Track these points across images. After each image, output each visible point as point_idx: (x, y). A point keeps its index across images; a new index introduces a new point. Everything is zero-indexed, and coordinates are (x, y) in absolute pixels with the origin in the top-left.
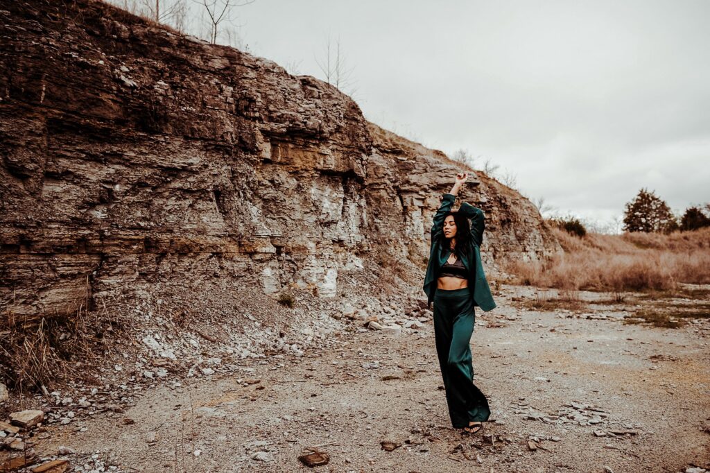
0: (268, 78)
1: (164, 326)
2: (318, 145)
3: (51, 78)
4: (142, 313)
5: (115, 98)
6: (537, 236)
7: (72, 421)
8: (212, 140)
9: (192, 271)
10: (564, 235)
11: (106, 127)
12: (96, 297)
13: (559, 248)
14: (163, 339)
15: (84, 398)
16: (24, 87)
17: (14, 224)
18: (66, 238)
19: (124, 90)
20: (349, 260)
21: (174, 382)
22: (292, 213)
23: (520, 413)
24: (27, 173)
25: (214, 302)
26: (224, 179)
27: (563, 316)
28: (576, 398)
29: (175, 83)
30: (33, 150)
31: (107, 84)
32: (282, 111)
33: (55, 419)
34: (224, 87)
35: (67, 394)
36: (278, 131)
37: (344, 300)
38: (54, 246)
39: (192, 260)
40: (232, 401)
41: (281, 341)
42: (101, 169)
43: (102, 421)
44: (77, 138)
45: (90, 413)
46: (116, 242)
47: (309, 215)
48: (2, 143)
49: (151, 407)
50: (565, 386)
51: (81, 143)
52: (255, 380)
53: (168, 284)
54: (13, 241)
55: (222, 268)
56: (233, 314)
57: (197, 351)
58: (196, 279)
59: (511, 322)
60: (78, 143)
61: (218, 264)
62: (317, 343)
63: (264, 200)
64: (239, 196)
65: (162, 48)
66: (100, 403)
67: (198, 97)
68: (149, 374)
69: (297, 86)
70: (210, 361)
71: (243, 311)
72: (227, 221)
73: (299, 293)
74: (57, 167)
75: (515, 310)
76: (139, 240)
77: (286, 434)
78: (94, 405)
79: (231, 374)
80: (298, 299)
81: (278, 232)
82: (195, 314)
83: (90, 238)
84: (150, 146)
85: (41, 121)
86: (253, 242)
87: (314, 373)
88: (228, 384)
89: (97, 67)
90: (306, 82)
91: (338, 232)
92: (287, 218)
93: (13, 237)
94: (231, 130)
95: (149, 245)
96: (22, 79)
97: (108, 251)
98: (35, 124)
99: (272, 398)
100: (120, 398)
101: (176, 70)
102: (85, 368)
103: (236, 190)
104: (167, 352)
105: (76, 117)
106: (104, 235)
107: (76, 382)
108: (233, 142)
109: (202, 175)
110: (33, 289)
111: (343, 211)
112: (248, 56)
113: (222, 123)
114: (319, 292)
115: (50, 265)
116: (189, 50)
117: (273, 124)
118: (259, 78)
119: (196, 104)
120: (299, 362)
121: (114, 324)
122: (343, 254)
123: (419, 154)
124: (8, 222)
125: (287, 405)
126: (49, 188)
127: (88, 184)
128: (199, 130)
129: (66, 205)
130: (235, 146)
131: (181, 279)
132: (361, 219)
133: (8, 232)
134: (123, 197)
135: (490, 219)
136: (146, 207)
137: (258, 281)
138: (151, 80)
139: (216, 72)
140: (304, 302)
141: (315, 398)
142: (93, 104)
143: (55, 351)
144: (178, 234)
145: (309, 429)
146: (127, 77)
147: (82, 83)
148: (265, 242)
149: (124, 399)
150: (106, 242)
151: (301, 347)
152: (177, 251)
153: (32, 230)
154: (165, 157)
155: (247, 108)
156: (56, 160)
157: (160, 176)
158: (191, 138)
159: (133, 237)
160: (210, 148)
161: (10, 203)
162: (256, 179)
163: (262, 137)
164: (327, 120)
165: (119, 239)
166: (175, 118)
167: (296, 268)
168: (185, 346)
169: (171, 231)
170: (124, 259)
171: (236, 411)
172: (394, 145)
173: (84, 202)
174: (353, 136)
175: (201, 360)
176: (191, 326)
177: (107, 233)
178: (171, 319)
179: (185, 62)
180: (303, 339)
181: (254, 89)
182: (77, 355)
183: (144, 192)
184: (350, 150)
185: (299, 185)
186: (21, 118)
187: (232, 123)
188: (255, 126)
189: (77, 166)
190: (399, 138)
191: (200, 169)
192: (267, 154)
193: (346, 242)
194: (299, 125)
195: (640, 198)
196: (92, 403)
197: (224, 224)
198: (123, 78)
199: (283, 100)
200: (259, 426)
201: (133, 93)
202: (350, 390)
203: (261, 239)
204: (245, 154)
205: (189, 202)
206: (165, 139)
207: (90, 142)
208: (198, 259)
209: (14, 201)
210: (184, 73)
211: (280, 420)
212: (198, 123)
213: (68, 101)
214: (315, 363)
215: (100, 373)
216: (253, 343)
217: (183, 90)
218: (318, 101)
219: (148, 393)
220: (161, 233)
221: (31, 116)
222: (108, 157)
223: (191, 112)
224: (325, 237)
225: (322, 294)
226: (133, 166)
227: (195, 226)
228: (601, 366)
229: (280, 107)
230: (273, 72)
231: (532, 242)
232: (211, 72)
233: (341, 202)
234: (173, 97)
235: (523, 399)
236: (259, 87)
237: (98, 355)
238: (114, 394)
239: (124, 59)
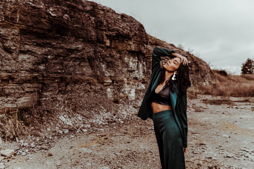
0: (108, 14)
1: (68, 112)
2: (128, 41)
3: (21, 12)
4: (59, 106)
5: (47, 21)
6: (209, 76)
7: (27, 154)
8: (87, 38)
9: (79, 90)
10: (219, 75)
11: (44, 32)
12: (41, 100)
13: (217, 80)
14: (68, 117)
15: (33, 143)
16: (10, 16)
17: (7, 71)
18: (28, 77)
19: (51, 18)
20: (140, 85)
21: (71, 135)
22: (118, 67)
23: (222, 154)
24: (12, 51)
25: (88, 102)
26: (92, 54)
27: (225, 107)
28: (245, 146)
29: (72, 15)
30: (15, 41)
31: (44, 15)
32: (114, 27)
33: (20, 153)
34: (91, 17)
35: (26, 141)
36: (112, 35)
37: (138, 101)
38: (23, 80)
39: (79, 85)
40: (94, 145)
41: (114, 117)
42: (42, 49)
43: (39, 154)
44: (32, 37)
45: (35, 150)
46: (49, 78)
47: (124, 68)
48: (1, 38)
49: (60, 147)
50: (238, 140)
51: (34, 39)
52: (104, 134)
53: (70, 95)
54: (6, 78)
55: (91, 88)
56: (95, 107)
57: (81, 122)
58: (81, 93)
59: (205, 110)
60: (33, 39)
61: (90, 87)
62: (128, 118)
63: (107, 62)
64: (98, 61)
65: (67, 2)
66: (40, 145)
67: (81, 21)
68: (61, 132)
69: (119, 17)
70: (86, 126)
71: (99, 105)
72: (93, 70)
73: (121, 98)
74: (25, 49)
75: (205, 104)
76: (58, 78)
77: (117, 163)
78: (37, 146)
79: (94, 131)
80: (121, 100)
81: (113, 75)
82: (81, 107)
83: (38, 77)
84: (62, 40)
85: (17, 30)
86: (103, 78)
87: (128, 132)
88: (93, 136)
89: (40, 8)
90: (123, 16)
91: (136, 74)
92: (116, 69)
93: (6, 76)
94: (94, 34)
95: (62, 80)
96: (9, 13)
97: (45, 82)
98: (15, 31)
99: (111, 144)
100: (48, 143)
101: (72, 10)
102: (35, 130)
103: (96, 58)
104: (69, 122)
105: (32, 28)
106: (44, 76)
107: (31, 136)
108: (95, 39)
109: (83, 52)
110: (15, 97)
111: (137, 66)
112: (100, 5)
113: (90, 32)
114: (128, 98)
115: (22, 87)
116: (77, 3)
117: (110, 32)
118: (105, 14)
119: (80, 24)
120: (121, 126)
121: (47, 111)
122: (137, 83)
123: (165, 45)
124: (4, 70)
125: (117, 147)
126: (22, 57)
127: (37, 55)
128: (81, 34)
129: (28, 64)
130: (95, 40)
131: (75, 93)
132: (144, 70)
133: (4, 74)
134: (52, 60)
135: (192, 69)
136: (61, 65)
137: (105, 93)
138: (62, 14)
139: (87, 12)
140: (123, 102)
141: (129, 144)
142: (38, 23)
143: (23, 123)
144: (74, 75)
145: (127, 160)
146: (52, 13)
147: (34, 14)
148: (108, 78)
149: (50, 143)
150: (45, 78)
151: (122, 119)
152: (73, 82)
153: (14, 73)
154: (68, 45)
155: (100, 26)
156: (24, 45)
157: (66, 52)
158: (78, 37)
159: (56, 76)
160: (86, 41)
161: (5, 63)
162: (104, 54)
163: (106, 37)
164: (131, 31)
165: (50, 77)
166: (71, 29)
167: (119, 88)
168: (76, 119)
169: (71, 74)
170: (52, 85)
171: (96, 150)
172: (156, 42)
173: (36, 62)
174: (141, 37)
175: (82, 126)
176: (79, 112)
177: (45, 75)
178: (71, 109)
179: (75, 7)
180: (123, 116)
181: (103, 18)
182: (32, 124)
183: (60, 59)
184: (140, 43)
185: (120, 56)
186: (9, 28)
187: (94, 32)
188: (103, 33)
189: (33, 48)
190: (158, 40)
191: (82, 49)
192: (108, 44)
193: (139, 78)
194: (120, 33)
195: (247, 61)
196: (36, 145)
197: (92, 72)
198: (50, 13)
199: (114, 23)
200: (105, 158)
201: (55, 19)
202: (144, 140)
203: (106, 77)
204: (100, 44)
205: (77, 63)
206: (68, 37)
207: (38, 39)
208: (82, 85)
209: (7, 62)
210: (75, 12)
211: (115, 155)
212: (81, 31)
213: (28, 22)
214: (128, 127)
215: (41, 132)
216: (103, 118)
217: (75, 19)
218: (127, 23)
219: (60, 140)
220: (67, 75)
221: (13, 28)
222: (45, 45)
223: (78, 27)
224: (131, 76)
225: (130, 98)
226: (55, 48)
227: (80, 72)
228: (250, 130)
229: (113, 25)
230: (110, 12)
231: (207, 78)
232: (86, 11)
233: (137, 63)
234: (70, 21)
235: (221, 146)
236: (105, 17)
237: (40, 124)
238: (46, 141)
239: (51, 6)
